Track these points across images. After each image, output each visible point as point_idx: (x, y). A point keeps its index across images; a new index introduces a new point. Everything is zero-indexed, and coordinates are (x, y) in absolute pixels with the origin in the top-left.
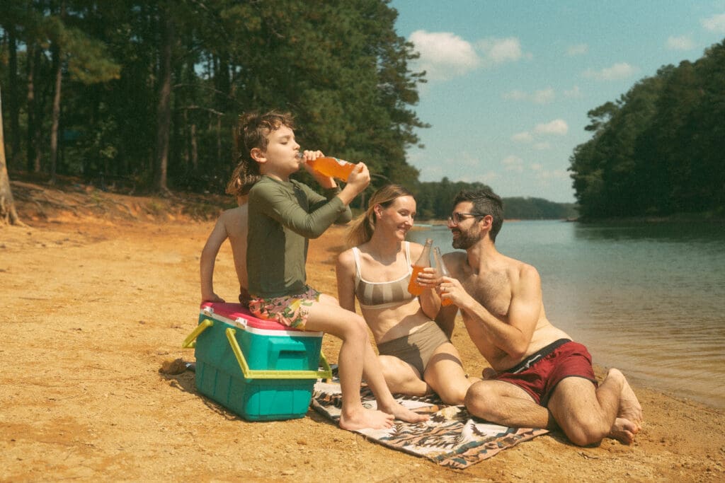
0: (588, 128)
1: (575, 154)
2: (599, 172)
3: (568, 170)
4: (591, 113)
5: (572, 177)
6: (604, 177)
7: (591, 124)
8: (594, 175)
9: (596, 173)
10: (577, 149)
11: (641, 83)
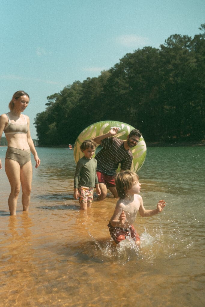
0: (47, 104)
1: (36, 117)
2: (54, 124)
3: (34, 124)
4: (48, 98)
5: (36, 127)
6: (57, 126)
7: (48, 103)
8: (52, 125)
9: (53, 124)
10: (37, 115)
11: (67, 87)
